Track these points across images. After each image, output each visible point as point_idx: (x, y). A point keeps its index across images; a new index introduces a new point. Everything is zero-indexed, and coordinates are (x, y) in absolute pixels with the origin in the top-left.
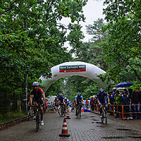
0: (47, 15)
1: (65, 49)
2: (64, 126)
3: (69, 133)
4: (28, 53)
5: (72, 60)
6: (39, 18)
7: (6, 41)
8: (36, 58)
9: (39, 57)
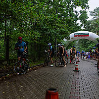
0: (68, 6)
1: (78, 24)
2: (76, 66)
3: (79, 69)
4: (58, 27)
5: (81, 30)
6: (64, 7)
7: (46, 20)
8: (62, 29)
9: (64, 28)
